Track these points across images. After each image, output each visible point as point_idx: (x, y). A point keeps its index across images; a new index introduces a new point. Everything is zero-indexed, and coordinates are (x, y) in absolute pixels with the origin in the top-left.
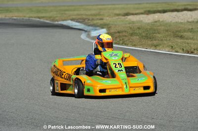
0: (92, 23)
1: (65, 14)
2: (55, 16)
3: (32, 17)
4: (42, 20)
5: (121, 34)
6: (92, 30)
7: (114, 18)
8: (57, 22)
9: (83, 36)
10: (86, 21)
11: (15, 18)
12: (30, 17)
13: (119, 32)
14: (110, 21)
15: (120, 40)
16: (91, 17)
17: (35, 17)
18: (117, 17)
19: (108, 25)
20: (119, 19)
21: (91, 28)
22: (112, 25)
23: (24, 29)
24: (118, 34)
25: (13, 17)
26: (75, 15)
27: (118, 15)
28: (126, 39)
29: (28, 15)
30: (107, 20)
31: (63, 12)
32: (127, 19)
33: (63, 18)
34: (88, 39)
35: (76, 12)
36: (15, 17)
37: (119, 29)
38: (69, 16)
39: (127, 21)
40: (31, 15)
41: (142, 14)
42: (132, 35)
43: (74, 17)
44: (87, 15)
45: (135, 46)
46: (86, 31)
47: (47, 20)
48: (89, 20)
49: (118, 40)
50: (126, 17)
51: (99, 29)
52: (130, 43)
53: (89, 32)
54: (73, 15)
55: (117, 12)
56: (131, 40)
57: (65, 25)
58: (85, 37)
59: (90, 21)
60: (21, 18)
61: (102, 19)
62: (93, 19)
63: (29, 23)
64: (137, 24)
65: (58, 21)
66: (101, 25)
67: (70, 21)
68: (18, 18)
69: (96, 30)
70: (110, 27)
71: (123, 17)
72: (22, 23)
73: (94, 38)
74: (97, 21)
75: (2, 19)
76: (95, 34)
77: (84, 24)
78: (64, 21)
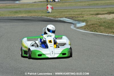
1: (62, 14)
2: (56, 15)
3: (43, 16)
4: (48, 17)
5: (94, 26)
7: (90, 16)
8: (57, 19)
9: (72, 27)
10: (74, 18)
12: (42, 16)
14: (88, 18)
16: (76, 16)
17: (45, 16)
18: (92, 16)
19: (86, 20)
20: (93, 17)
21: (76, 22)
22: (89, 20)
24: (92, 26)
25: (32, 16)
26: (68, 15)
28: (97, 28)
29: (41, 15)
30: (86, 17)
31: (61, 13)
33: (61, 16)
34: (75, 29)
35: (68, 13)
37: (93, 23)
38: (64, 15)
39: (97, 18)
41: (106, 14)
42: (100, 26)
43: (67, 16)
44: (74, 14)
45: (101, 32)
46: (74, 24)
47: (51, 17)
48: (75, 17)
49: (92, 29)
50: (97, 16)
51: (81, 23)
52: (99, 31)
53: (76, 24)
54: (67, 15)
55: (92, 13)
56: (100, 29)
58: (73, 27)
59: (76, 18)
60: (37, 16)
61: (83, 17)
62: (78, 17)
63: (41, 19)
64: (103, 20)
66: (82, 20)
67: (64, 18)
68: (35, 16)
69: (79, 23)
70: (88, 22)
71: (95, 16)
72: (37, 19)
73: (78, 28)
74: (80, 18)
75: (26, 17)
76: (78, 25)
77: (73, 20)
78: (61, 18)
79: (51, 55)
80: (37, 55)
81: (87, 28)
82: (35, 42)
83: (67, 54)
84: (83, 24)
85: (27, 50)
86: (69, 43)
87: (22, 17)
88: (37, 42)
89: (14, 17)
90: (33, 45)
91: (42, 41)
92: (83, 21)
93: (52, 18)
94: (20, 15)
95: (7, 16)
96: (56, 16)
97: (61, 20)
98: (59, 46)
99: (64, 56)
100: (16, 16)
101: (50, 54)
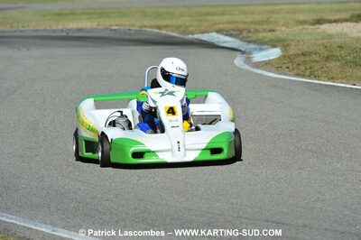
0: (254, 38)
1: (207, 21)
2: (188, 23)
3: (146, 27)
4: (163, 32)
5: (307, 58)
6: (256, 49)
7: (296, 28)
8: (191, 36)
9: (239, 61)
10: (244, 34)
11: (116, 28)
12: (142, 27)
13: (303, 54)
14: (288, 34)
15: (306, 69)
16: (252, 27)
17: (151, 27)
18: (301, 27)
19: (284, 41)
20: (304, 31)
21: (252, 46)
22: (292, 40)
23: (131, 48)
24: (302, 58)
25: (111, 25)
26: (225, 23)
27: (303, 23)
28: (317, 67)
29: (139, 23)
30: (282, 32)
31: (203, 18)
32: (318, 31)
33: (203, 29)
34: (247, 67)
35: (225, 18)
36: (117, 25)
37: (305, 48)
38: (215, 24)
39: (319, 33)
40: (145, 23)
41: (346, 20)
42: (327, 59)
43: (221, 26)
44: (245, 23)
45: (332, 79)
46: (243, 52)
48: (249, 31)
49: (302, 68)
50: (318, 26)
51: (267, 49)
52: (324, 75)
53: (250, 53)
54: (221, 24)
55: (301, 17)
56: (326, 69)
57: (206, 41)
58: (242, 62)
59: (250, 34)
60: (127, 28)
61: (273, 31)
62: (257, 31)
63: (141, 37)
64: (337, 40)
65: (193, 34)
66: (270, 41)
67: (214, 34)
68: (121, 28)
69: (261, 50)
70: (288, 45)
71: (312, 27)
72: (128, 37)
73: (258, 65)
74: (265, 34)
75: (91, 30)
76: (259, 56)
77: (241, 40)
78: (203, 33)
79: (173, 155)
80: (130, 155)
81: (287, 65)
82: (121, 112)
83: (225, 151)
84: (274, 53)
85: (97, 139)
86: (231, 117)
87: (80, 30)
88: (127, 112)
89: (55, 31)
90: (113, 124)
91: (145, 107)
92: (273, 44)
93: (174, 34)
94: (72, 25)
95: (31, 28)
96: (186, 28)
97: (204, 39)
98: (200, 126)
99: (215, 159)
100: (60, 27)
101: (171, 150)
